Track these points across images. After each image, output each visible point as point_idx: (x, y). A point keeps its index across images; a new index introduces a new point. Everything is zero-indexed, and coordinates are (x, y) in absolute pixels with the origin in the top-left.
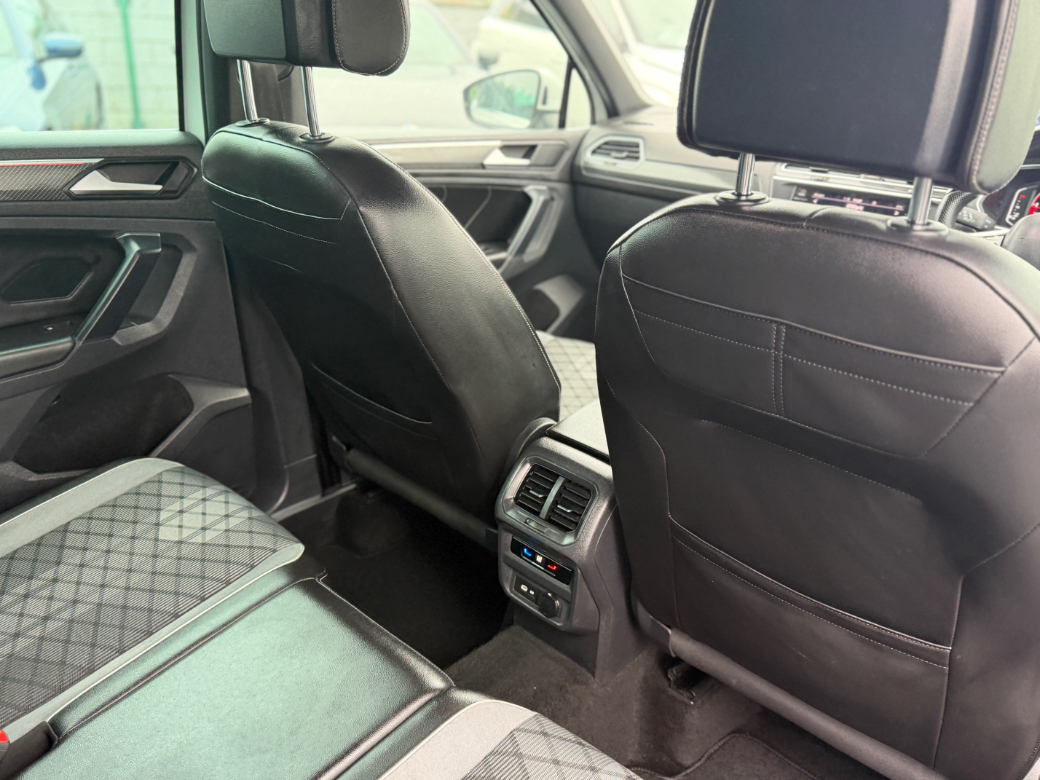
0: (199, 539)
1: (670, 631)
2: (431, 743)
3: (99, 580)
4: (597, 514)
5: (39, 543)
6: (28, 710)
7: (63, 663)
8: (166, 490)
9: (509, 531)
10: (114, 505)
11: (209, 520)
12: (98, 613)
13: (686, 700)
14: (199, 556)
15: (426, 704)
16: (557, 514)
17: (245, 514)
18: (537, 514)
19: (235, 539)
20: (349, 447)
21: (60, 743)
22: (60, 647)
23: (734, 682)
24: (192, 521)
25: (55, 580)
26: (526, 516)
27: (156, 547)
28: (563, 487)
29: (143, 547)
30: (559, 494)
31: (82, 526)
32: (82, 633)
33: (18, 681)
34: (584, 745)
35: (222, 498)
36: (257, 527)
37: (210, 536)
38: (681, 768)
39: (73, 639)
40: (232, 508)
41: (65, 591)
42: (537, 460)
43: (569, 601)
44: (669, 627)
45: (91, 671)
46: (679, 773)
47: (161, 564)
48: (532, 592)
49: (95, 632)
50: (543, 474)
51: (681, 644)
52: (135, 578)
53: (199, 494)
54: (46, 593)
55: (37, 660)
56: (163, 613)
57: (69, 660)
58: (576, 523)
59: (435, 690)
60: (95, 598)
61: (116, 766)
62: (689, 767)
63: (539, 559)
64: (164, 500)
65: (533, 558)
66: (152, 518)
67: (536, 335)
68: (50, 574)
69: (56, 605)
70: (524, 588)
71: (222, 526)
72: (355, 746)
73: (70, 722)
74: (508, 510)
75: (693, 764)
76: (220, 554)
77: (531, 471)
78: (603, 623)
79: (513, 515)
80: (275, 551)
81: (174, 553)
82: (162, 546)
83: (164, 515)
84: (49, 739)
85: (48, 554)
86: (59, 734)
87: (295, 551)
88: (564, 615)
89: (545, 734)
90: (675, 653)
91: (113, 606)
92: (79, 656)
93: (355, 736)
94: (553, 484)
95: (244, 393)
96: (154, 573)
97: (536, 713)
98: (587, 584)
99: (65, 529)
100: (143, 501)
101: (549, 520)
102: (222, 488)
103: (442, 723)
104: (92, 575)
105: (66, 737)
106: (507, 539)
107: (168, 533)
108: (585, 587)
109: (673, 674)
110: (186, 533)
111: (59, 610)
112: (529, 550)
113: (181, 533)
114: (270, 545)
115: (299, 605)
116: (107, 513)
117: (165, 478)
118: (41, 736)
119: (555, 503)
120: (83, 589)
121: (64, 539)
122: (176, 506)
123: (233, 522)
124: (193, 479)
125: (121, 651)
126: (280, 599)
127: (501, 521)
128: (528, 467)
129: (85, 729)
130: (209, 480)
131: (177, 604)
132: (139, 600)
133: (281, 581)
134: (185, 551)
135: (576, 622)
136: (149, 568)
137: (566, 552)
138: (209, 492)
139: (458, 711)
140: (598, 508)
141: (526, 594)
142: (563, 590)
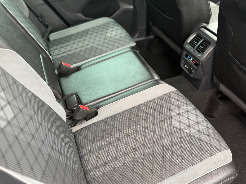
0: (114, 37)
1: (221, 84)
2: (151, 89)
3: (93, 41)
4: (210, 50)
5: (83, 32)
6: (76, 63)
7: (83, 56)
8: (110, 25)
9: (186, 51)
10: (99, 27)
11: (117, 34)
12: (92, 48)
13: (220, 102)
14: (113, 41)
15: (152, 81)
16: (199, 48)
17: (125, 34)
18: (194, 47)
19: (122, 39)
20: (154, 25)
21: (80, 70)
22: (83, 53)
23: (234, 100)
24: (114, 33)
25: (85, 40)
26: (191, 47)
27: (105, 37)
28: (203, 41)
29: (103, 37)
30: (201, 43)
31: (92, 30)
32: (88, 51)
33: (75, 57)
34: (186, 99)
35: (121, 30)
36: (127, 37)
37: (117, 37)
38: (214, 117)
39: (86, 52)
40: (123, 32)
41: (86, 42)
42: (198, 33)
43: (196, 71)
44: (221, 83)
45: (88, 59)
46: (213, 118)
47: (106, 41)
48: (187, 67)
49: (90, 52)
50: (198, 37)
51: (223, 88)
52: (100, 43)
53: (116, 28)
54: (83, 42)
55: (79, 54)
56: (104, 51)
57: (85, 56)
58: (203, 51)
59: (155, 79)
60: (92, 45)
61: (89, 77)
62: (216, 117)
63: (191, 59)
64: (109, 28)
65: (190, 59)
66: (106, 31)
67: (209, 2)
68: (84, 38)
69: (84, 45)
70: (186, 66)
71: (120, 36)
72: (135, 85)
73: (83, 67)
74: (187, 45)
75: (217, 117)
76: (118, 41)
77: (196, 36)
78: (204, 78)
79: (187, 47)
80: (129, 43)
81: (109, 39)
82: (107, 37)
83: (108, 31)
84: (78, 69)
85: (84, 34)
86: (80, 68)
87: (134, 44)
88: (194, 74)
89: (178, 94)
90: (220, 90)
91: (95, 47)
92: (87, 55)
93: (136, 83)
94: (200, 40)
95: (132, 7)
96: (104, 42)
97: (177, 90)
98: (202, 67)
99: (88, 30)
100: (105, 27)
101: (196, 49)
102: (121, 27)
103: (155, 86)
104: (92, 40)
105: (82, 69)
106: (185, 53)
107: (108, 35)
108: (201, 68)
109: (219, 96)
110: (112, 36)
111: (85, 46)
112: (190, 57)
113: (111, 35)
114: (129, 42)
115: (131, 55)
116: (97, 28)
117: (111, 23)
118: (77, 68)
119: (200, 45)
120: (90, 43)
121: (88, 32)
122: (111, 29)
123: (122, 35)
124: (116, 24)
125: (95, 56)
126: (128, 53)
127: (184, 48)
128: (195, 35)
129: (85, 69)
130: (119, 25)
131: (107, 50)
132: (100, 47)
133: (129, 49)
134: (111, 39)
135: (196, 76)
136: (103, 41)
137: (198, 58)
138: (119, 28)
139: (159, 84)
140: (211, 49)
141: (186, 68)
142: (195, 68)
